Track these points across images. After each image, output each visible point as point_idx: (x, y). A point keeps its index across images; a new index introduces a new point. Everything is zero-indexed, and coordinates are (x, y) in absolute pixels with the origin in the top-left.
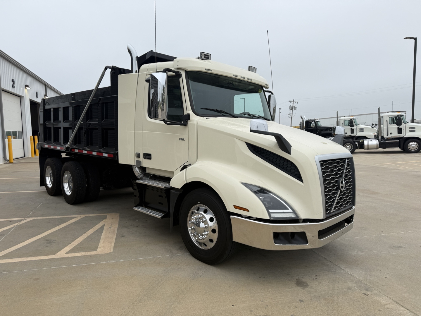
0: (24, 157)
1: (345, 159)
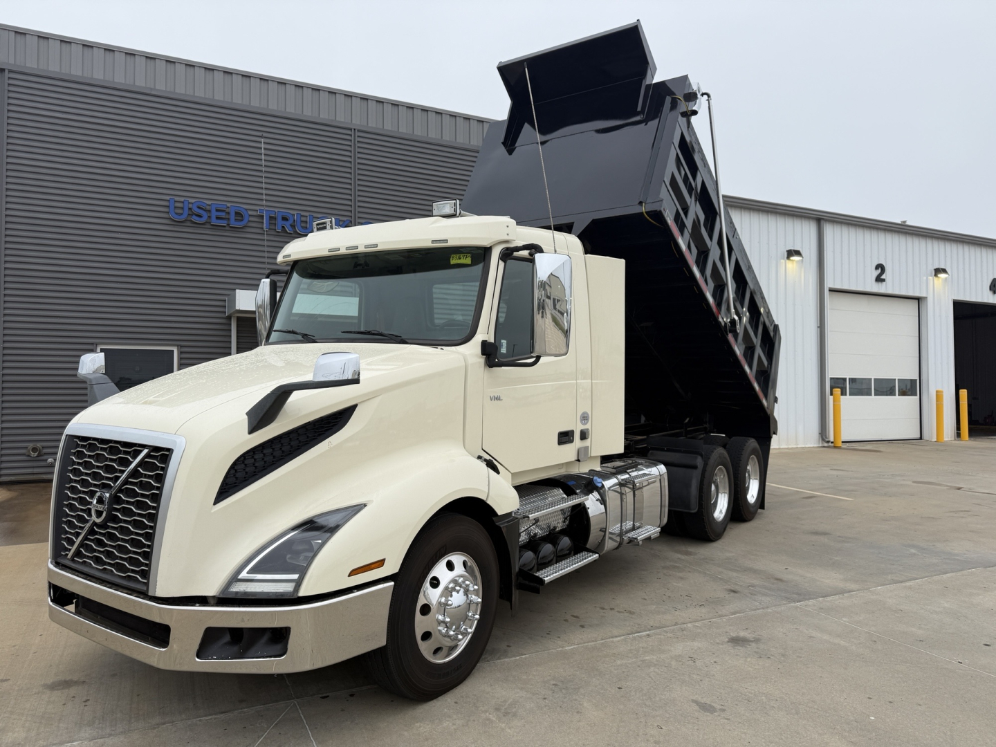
0: (921, 438)
1: (144, 446)
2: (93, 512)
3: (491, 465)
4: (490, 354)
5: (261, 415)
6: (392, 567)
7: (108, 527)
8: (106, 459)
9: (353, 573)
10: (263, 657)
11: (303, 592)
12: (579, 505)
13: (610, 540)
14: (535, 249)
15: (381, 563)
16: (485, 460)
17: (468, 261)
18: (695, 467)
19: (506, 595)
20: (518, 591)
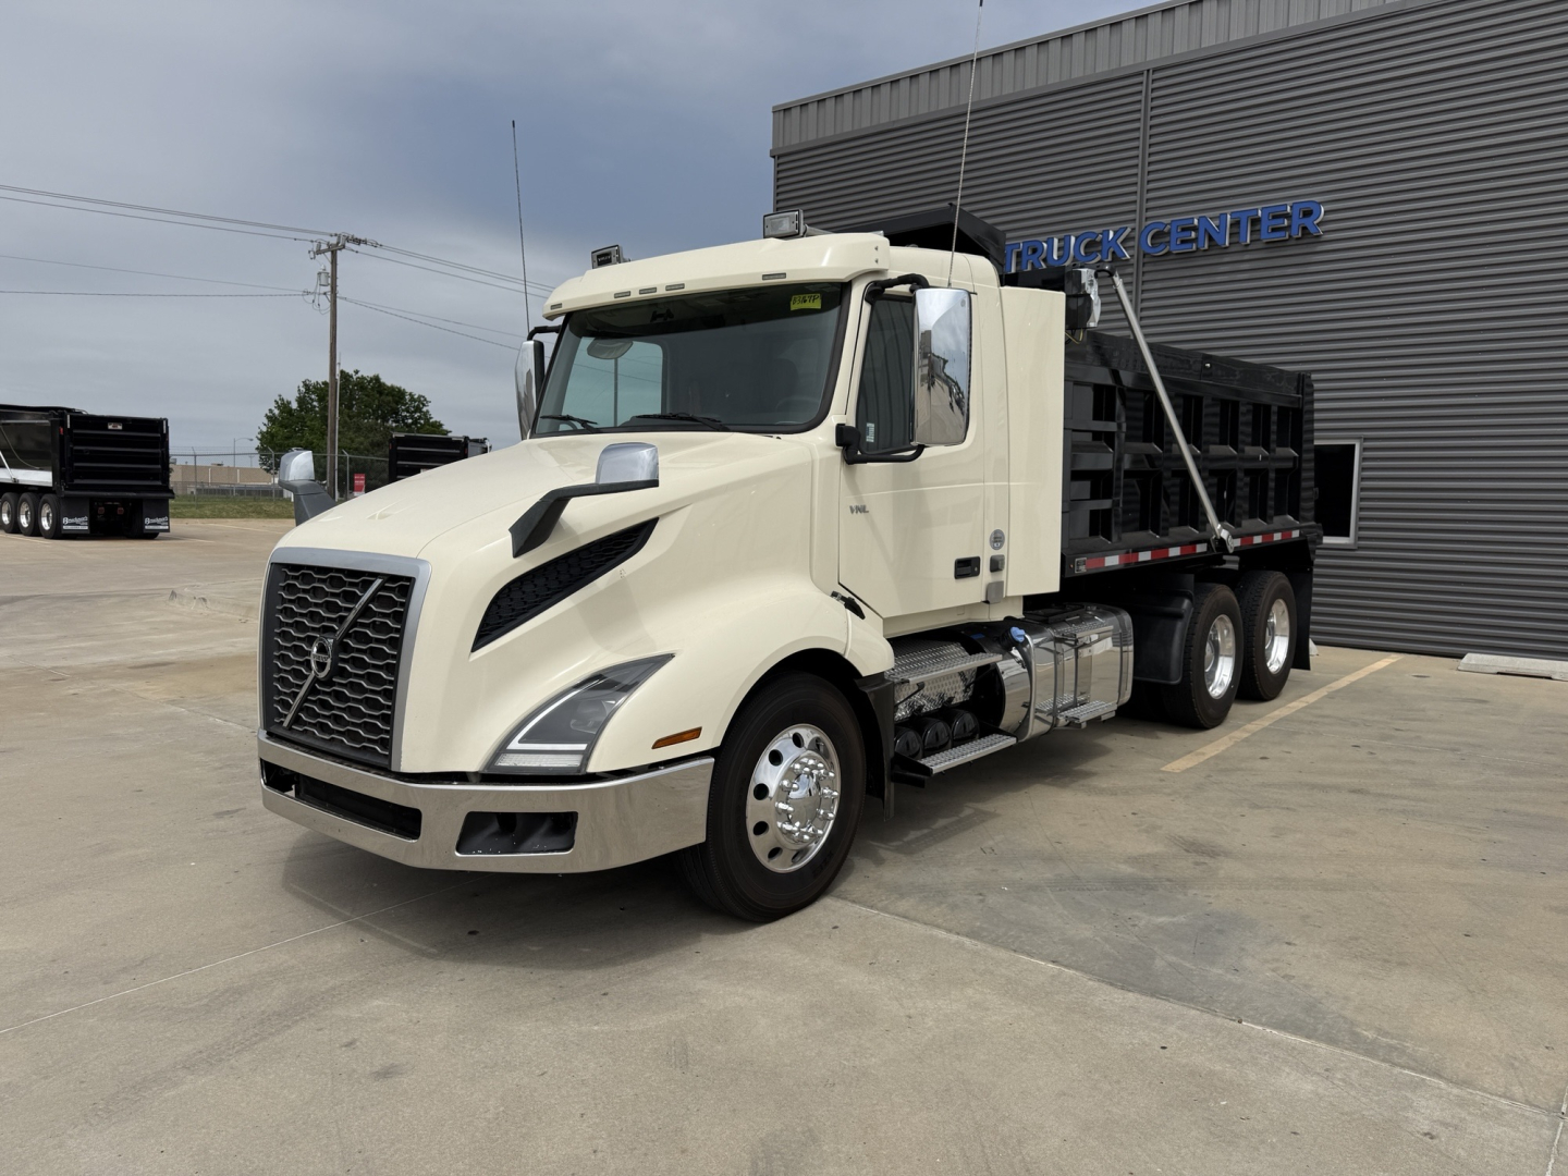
1: (376, 575)
2: (313, 665)
3: (852, 606)
4: (851, 445)
5: (529, 531)
6: (711, 738)
7: (334, 684)
8: (327, 594)
9: (659, 744)
10: (543, 851)
11: (592, 768)
12: (988, 666)
13: (1036, 721)
14: (918, 282)
15: (695, 733)
16: (843, 598)
17: (817, 305)
18: (1179, 616)
19: (875, 788)
20: (892, 785)
